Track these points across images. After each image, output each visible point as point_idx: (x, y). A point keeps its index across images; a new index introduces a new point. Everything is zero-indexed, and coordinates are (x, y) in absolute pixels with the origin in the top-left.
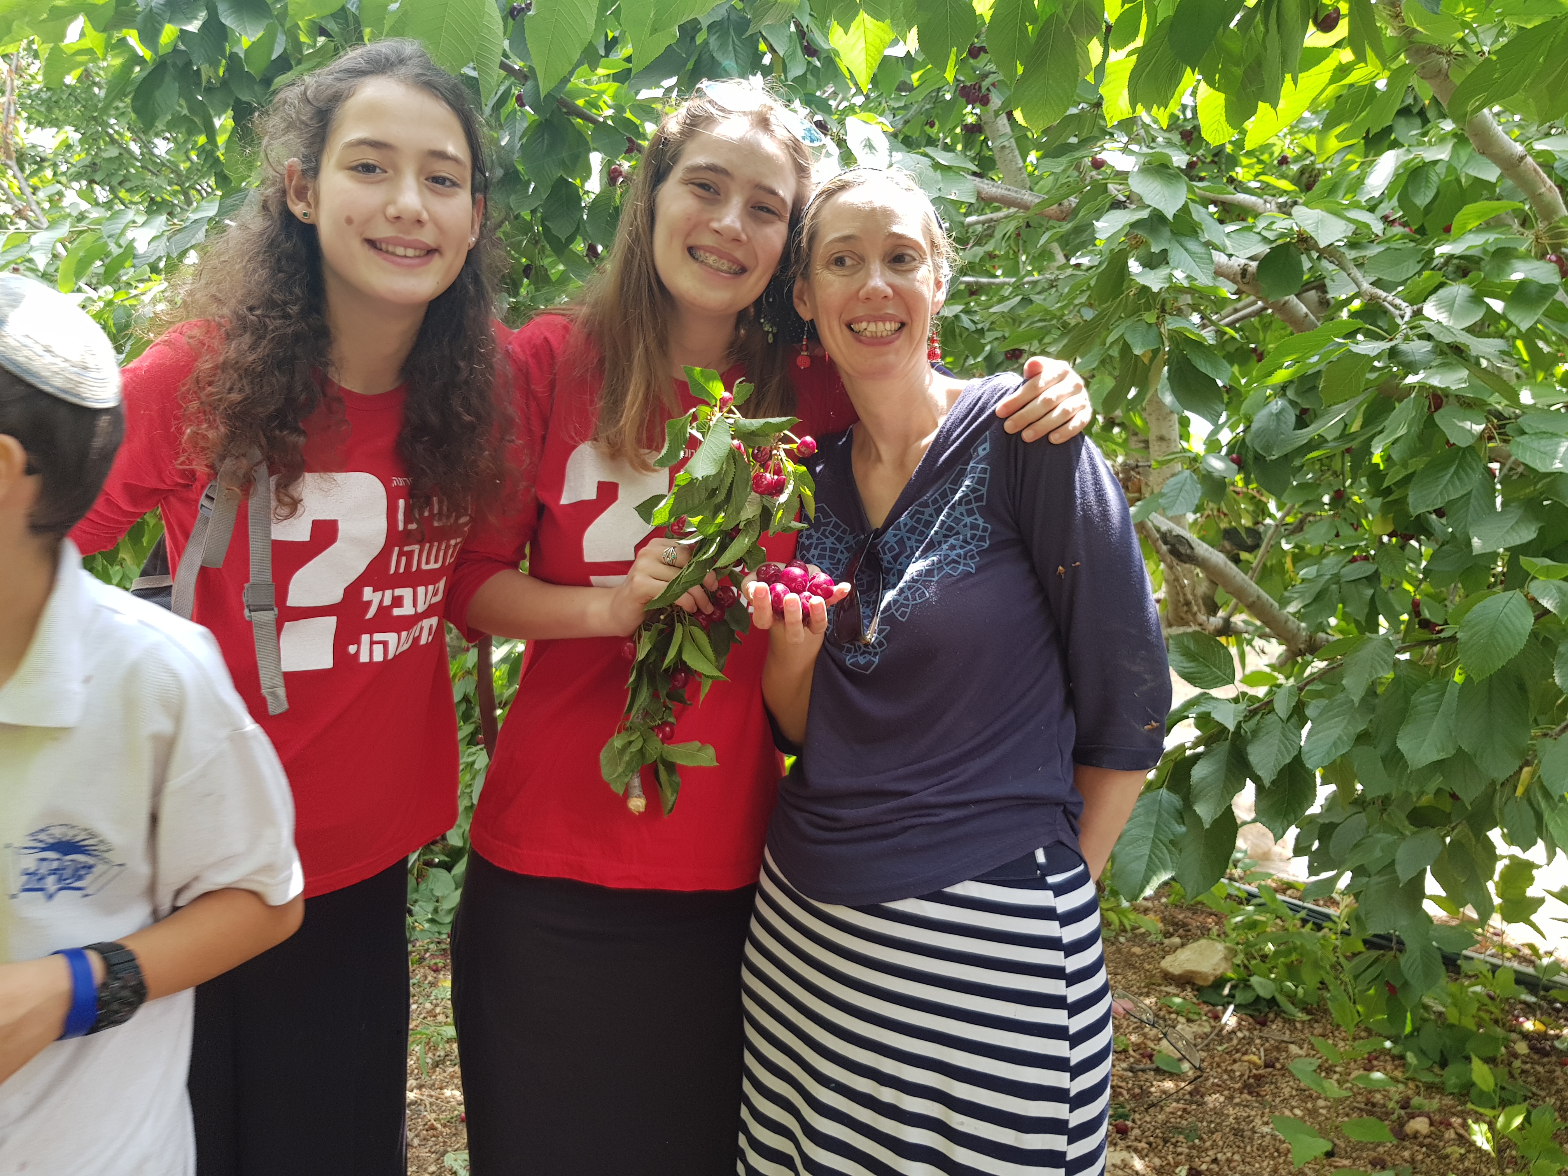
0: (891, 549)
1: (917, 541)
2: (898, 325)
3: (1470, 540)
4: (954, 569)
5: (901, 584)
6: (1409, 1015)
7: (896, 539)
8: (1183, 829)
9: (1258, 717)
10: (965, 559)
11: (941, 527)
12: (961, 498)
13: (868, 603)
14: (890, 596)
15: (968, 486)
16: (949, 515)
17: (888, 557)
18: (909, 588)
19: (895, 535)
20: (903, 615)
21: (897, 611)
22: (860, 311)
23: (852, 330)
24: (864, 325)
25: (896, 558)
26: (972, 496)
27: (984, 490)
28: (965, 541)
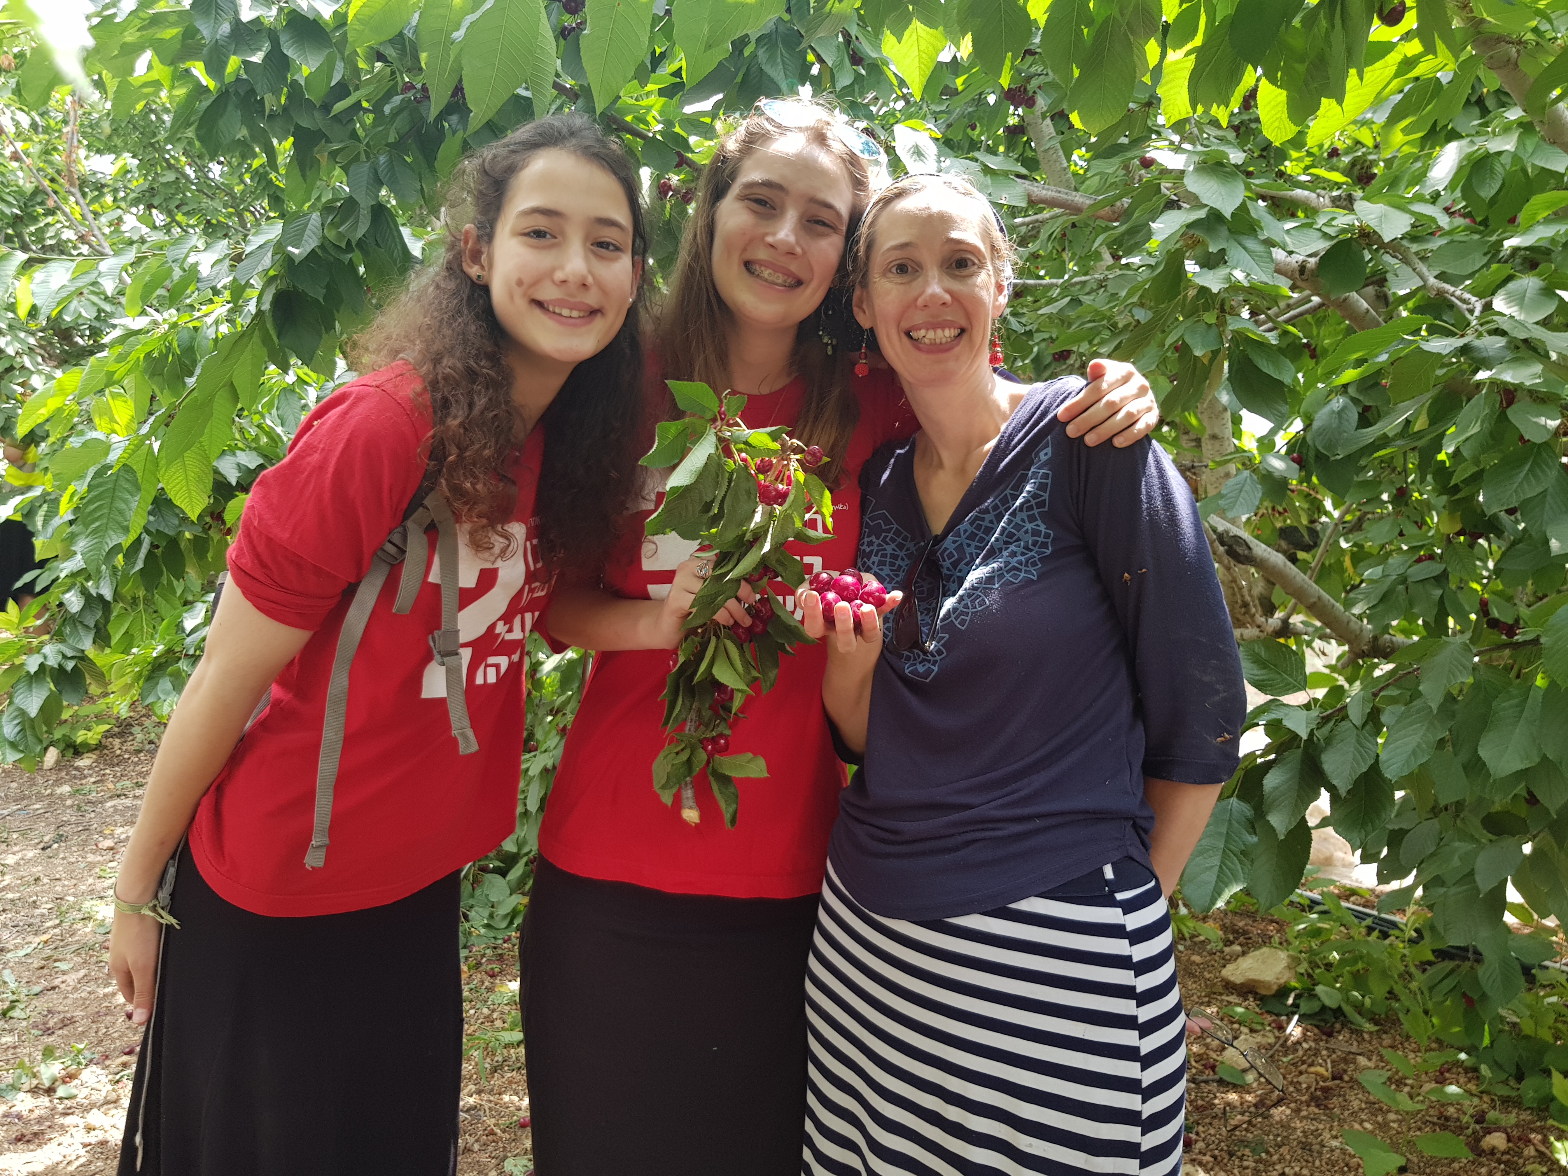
0: (951, 555)
1: (977, 547)
2: (957, 332)
3: (1547, 542)
4: (1016, 576)
5: (961, 592)
6: (1486, 1027)
7: (955, 546)
8: (1255, 839)
9: (1331, 724)
10: (1026, 566)
11: (1001, 534)
12: (1022, 504)
13: (928, 610)
14: (949, 603)
15: (1029, 492)
16: (1010, 522)
17: (947, 563)
18: (969, 596)
19: (954, 542)
20: (962, 623)
21: (956, 619)
22: (919, 318)
23: (911, 337)
24: (922, 332)
25: (955, 565)
26: (1033, 502)
27: (1046, 496)
28: (1026, 548)
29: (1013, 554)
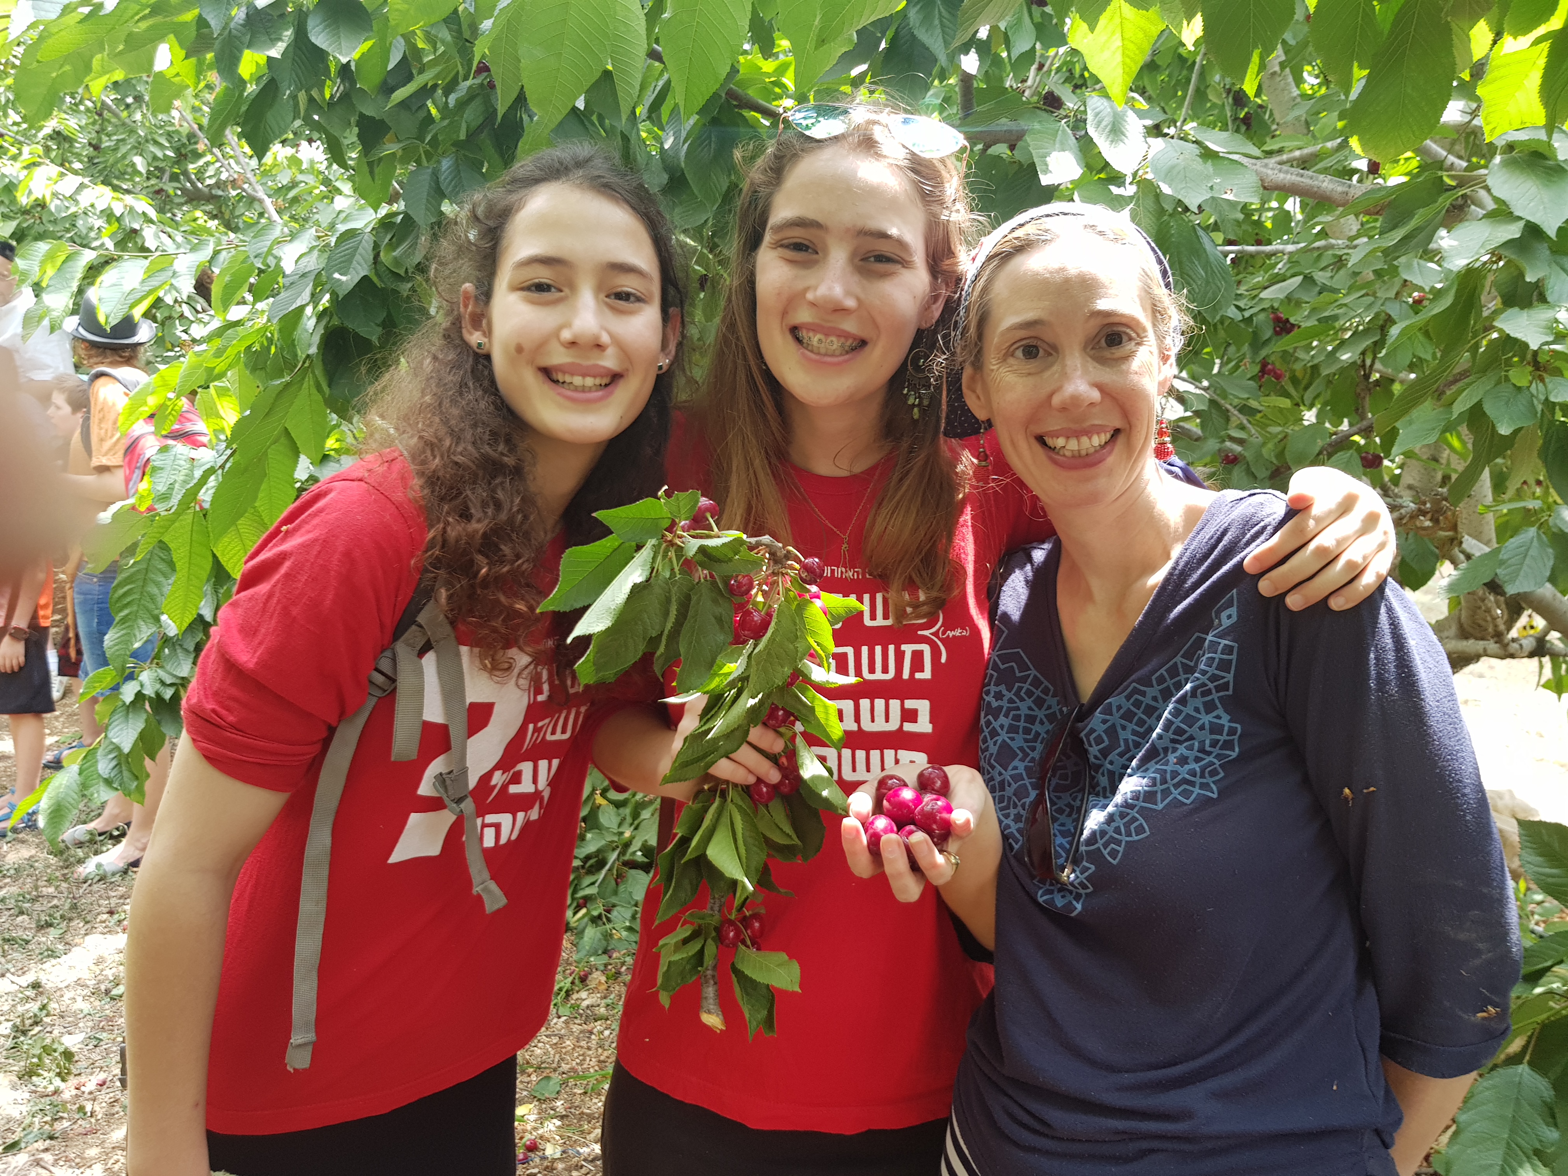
0: (1099, 741)
1: (1135, 733)
2: (1109, 435)
4: (1186, 794)
5: (1110, 809)
7: (1104, 727)
10: (1202, 776)
11: (1166, 728)
14: (1096, 818)
15: (1204, 673)
16: (1176, 713)
17: (1095, 750)
18: (1122, 815)
19: (1104, 722)
20: (1114, 853)
21: (1105, 847)
22: (1056, 423)
23: (1045, 446)
24: (1061, 440)
25: (1105, 753)
26: (1211, 685)
27: (1230, 677)
28: (1202, 750)
29: (1183, 761)
